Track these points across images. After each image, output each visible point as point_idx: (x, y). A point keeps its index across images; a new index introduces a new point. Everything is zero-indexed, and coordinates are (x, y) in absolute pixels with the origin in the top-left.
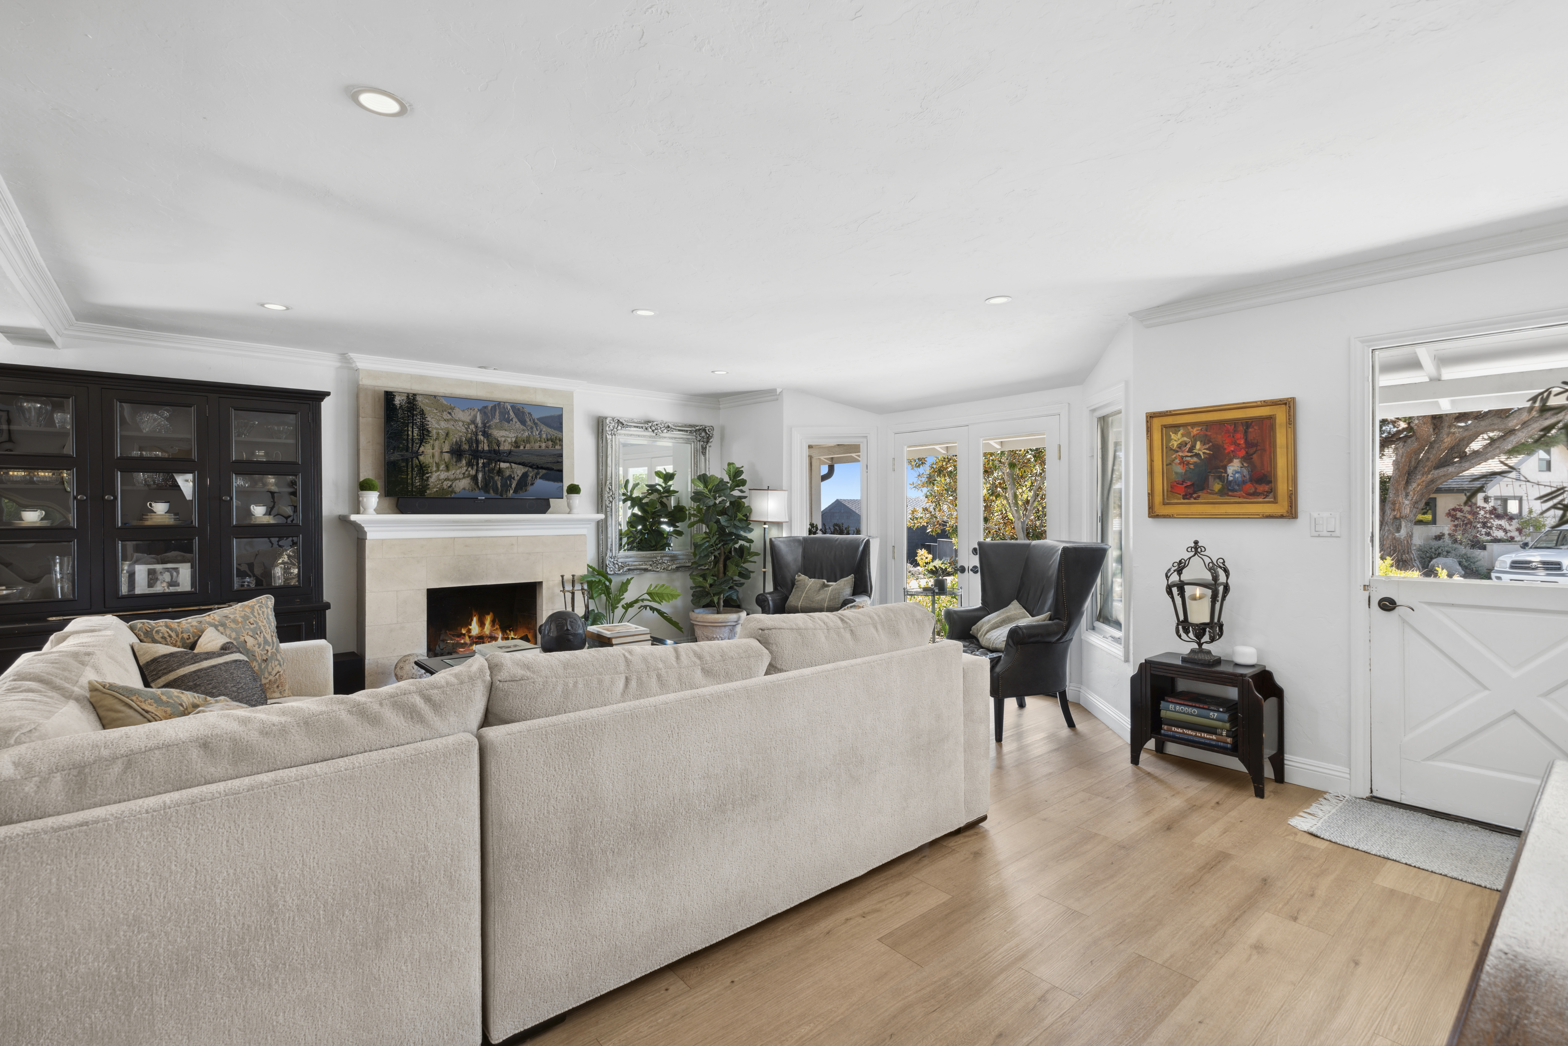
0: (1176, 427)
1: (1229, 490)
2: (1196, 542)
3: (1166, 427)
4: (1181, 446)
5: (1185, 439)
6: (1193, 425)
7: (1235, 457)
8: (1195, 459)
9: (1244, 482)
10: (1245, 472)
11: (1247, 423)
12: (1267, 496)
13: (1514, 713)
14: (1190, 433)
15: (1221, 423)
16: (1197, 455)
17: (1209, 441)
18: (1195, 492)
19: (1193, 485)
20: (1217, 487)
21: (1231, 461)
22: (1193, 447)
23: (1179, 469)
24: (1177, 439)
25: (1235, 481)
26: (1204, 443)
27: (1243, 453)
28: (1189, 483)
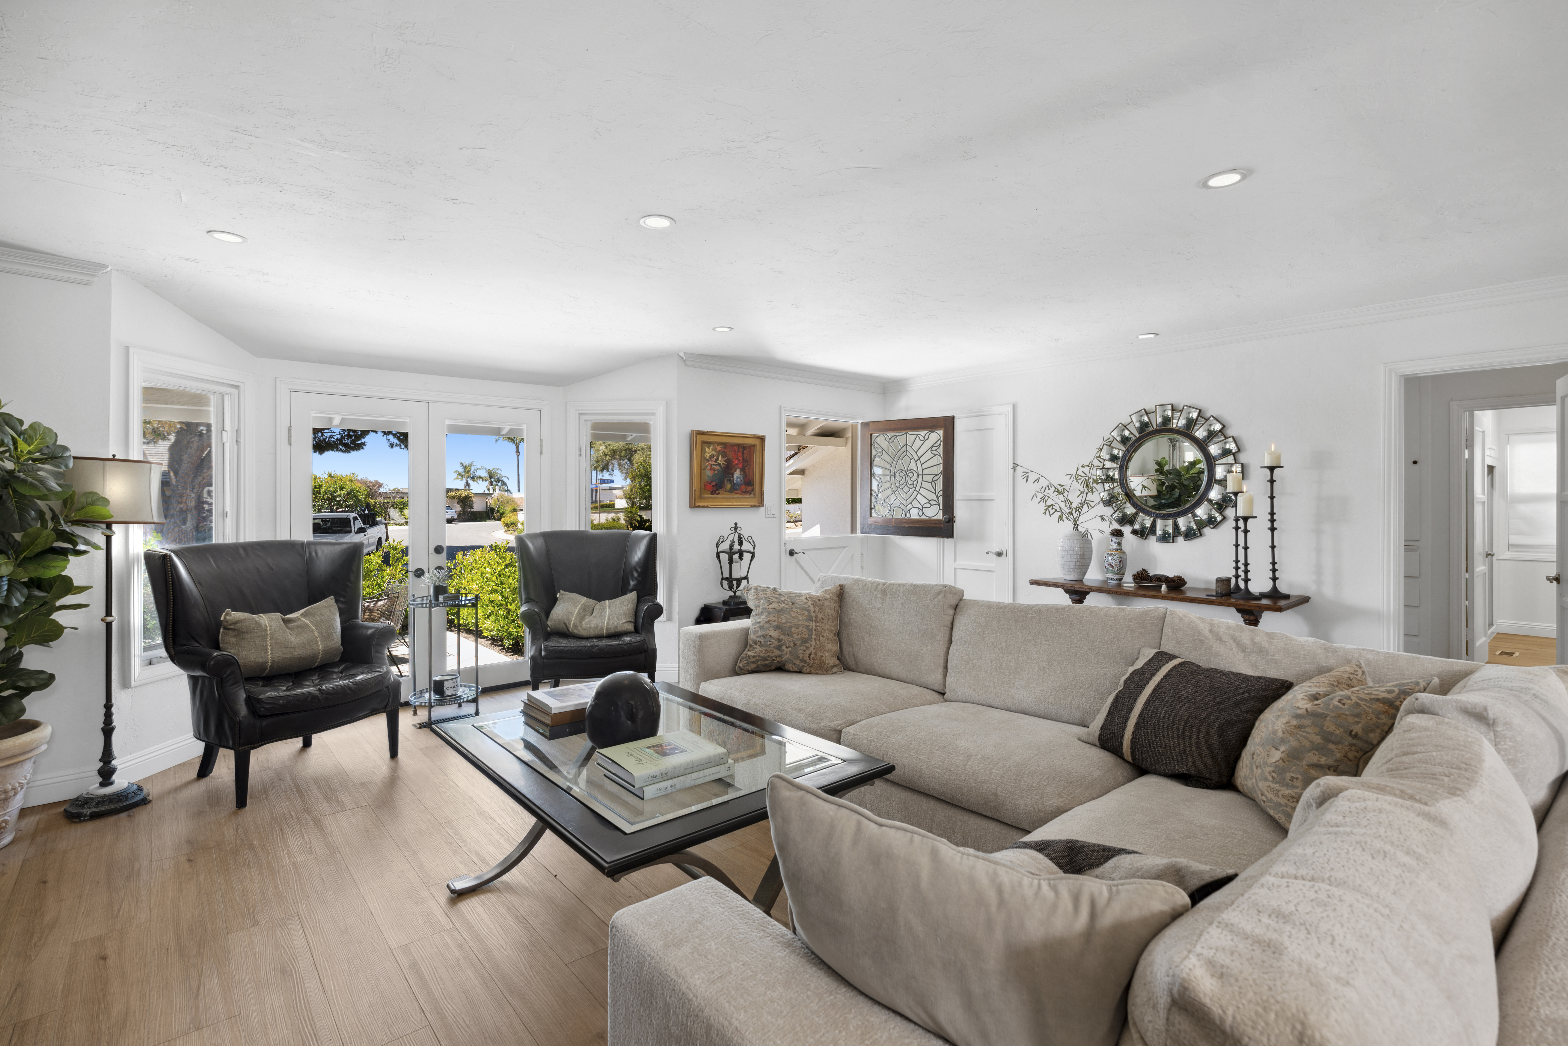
0: (709, 443)
1: (733, 489)
2: (736, 524)
3: (703, 443)
4: (712, 456)
5: (714, 452)
6: (719, 444)
7: (738, 468)
8: (718, 467)
9: (741, 484)
10: (742, 479)
11: (744, 447)
12: (750, 494)
14: (716, 449)
15: (732, 445)
16: (719, 464)
17: (726, 456)
18: (717, 490)
19: (716, 485)
20: (728, 487)
21: (735, 471)
22: (717, 459)
23: (709, 473)
24: (709, 452)
25: (737, 483)
26: (723, 457)
27: (741, 466)
28: (714, 484)
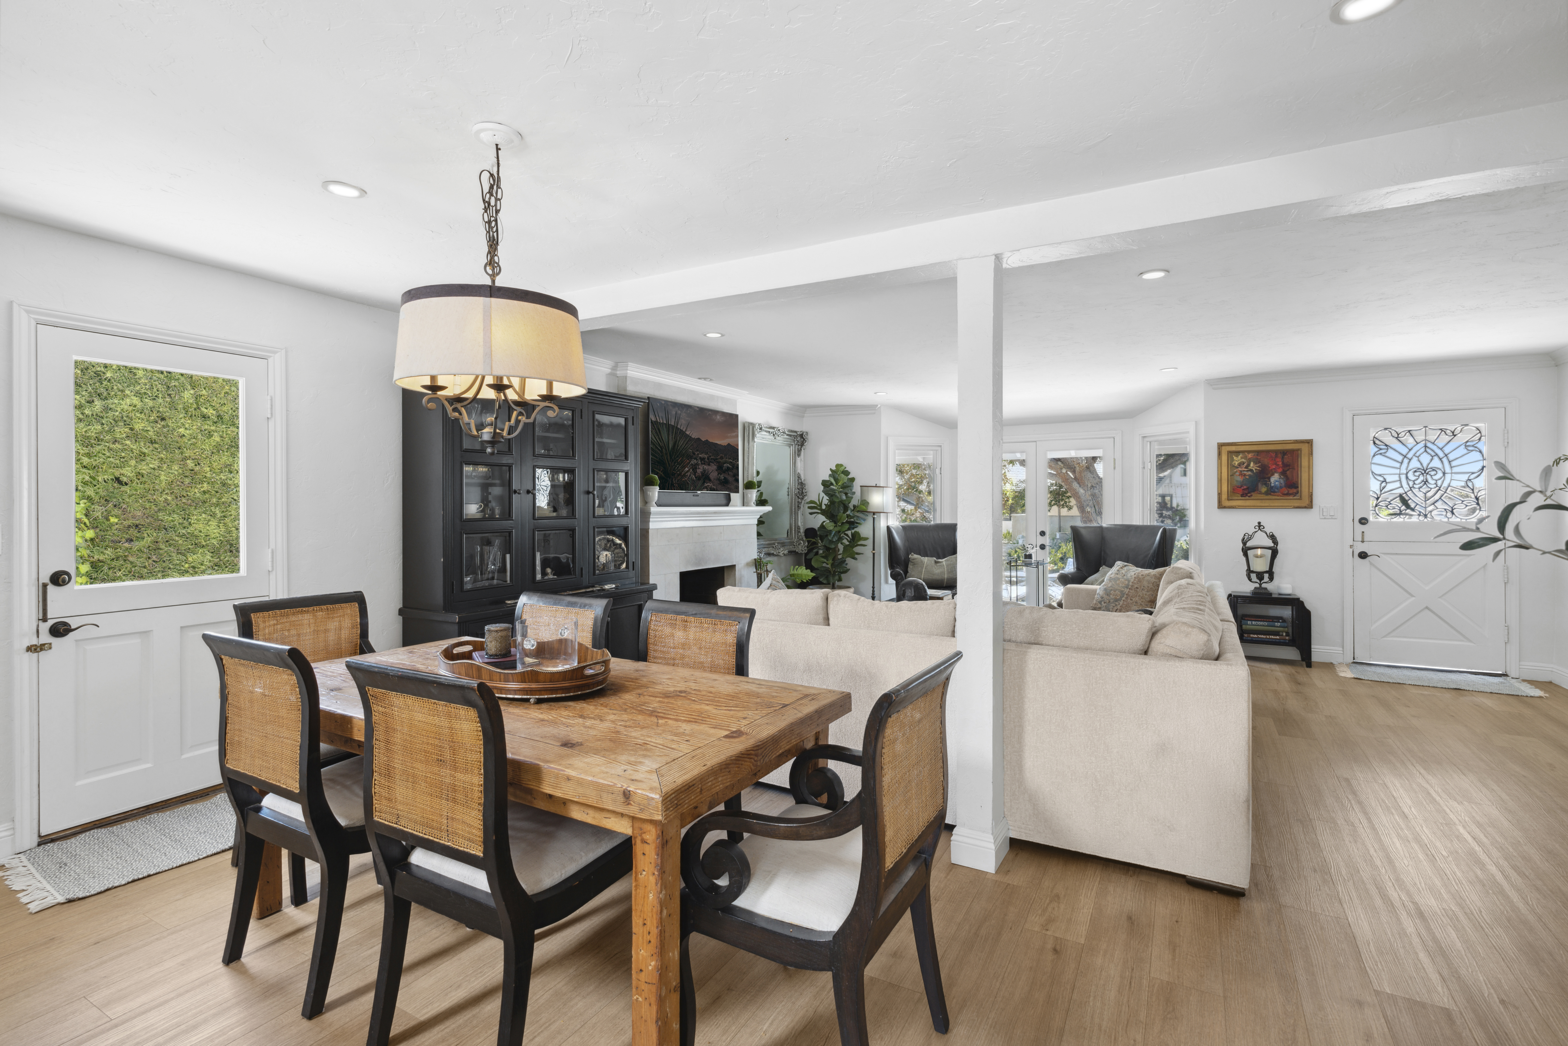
0: (1237, 453)
1: (1271, 491)
2: (1259, 523)
3: (1230, 453)
4: (1240, 465)
5: (1243, 460)
6: (1249, 452)
7: (1276, 472)
8: (1250, 473)
9: (1281, 487)
10: (1282, 481)
11: (1284, 453)
12: (1295, 496)
13: (1427, 608)
14: (1246, 457)
15: (1268, 452)
16: (1251, 470)
17: (1259, 462)
18: (1249, 493)
19: (1248, 488)
20: (1264, 489)
21: (1273, 474)
22: (1249, 465)
23: (1239, 479)
24: (1237, 460)
25: (1275, 487)
26: (1255, 463)
27: (1281, 470)
28: (1245, 487)
